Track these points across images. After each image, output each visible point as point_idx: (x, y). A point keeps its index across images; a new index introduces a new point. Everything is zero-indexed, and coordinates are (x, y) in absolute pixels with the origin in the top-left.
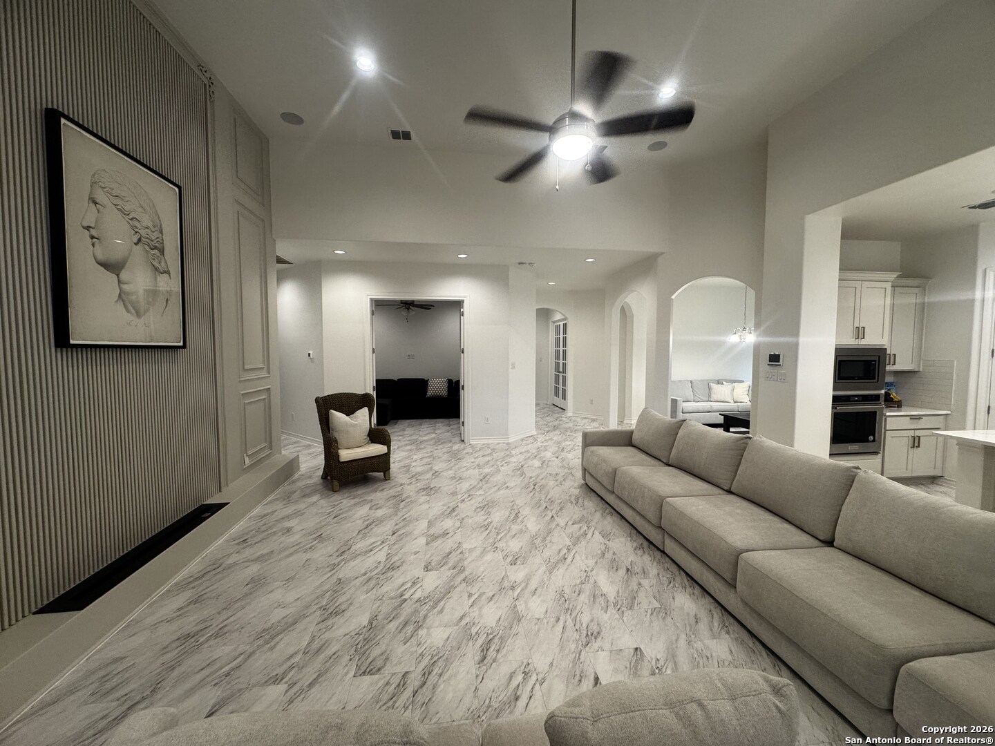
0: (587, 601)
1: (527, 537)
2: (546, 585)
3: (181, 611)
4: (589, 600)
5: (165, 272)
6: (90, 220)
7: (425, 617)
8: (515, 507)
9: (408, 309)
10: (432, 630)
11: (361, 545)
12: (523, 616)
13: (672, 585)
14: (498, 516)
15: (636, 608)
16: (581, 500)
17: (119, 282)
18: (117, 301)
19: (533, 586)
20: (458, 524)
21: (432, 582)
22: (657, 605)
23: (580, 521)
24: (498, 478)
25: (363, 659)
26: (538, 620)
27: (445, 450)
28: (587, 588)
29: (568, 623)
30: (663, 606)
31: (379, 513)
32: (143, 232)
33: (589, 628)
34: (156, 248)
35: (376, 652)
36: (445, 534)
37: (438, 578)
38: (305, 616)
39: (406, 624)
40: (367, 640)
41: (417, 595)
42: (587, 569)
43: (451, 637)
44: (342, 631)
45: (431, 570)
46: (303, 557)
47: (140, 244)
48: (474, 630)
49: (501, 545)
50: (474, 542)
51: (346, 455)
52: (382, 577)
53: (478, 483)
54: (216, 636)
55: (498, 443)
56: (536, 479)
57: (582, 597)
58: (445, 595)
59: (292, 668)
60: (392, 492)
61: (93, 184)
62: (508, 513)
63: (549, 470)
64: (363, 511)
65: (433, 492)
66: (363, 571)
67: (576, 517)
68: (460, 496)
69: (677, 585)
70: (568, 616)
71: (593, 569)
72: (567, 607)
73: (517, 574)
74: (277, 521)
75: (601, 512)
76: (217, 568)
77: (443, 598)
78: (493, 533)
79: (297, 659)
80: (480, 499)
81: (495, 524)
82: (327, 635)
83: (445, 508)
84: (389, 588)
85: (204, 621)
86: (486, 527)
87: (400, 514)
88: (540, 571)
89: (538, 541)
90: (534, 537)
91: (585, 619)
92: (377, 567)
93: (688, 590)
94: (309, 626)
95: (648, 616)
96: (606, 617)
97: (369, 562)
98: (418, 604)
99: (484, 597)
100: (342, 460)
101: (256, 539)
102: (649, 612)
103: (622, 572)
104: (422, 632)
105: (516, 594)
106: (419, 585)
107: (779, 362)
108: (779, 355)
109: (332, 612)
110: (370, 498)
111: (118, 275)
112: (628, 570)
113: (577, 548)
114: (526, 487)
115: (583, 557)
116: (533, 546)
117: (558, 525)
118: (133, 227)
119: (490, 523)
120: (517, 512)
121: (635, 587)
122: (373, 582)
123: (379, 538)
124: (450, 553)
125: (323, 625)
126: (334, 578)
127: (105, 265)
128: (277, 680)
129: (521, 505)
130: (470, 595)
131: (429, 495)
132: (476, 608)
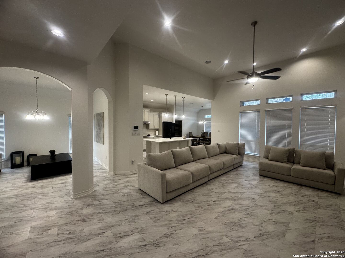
107: (138, 129)
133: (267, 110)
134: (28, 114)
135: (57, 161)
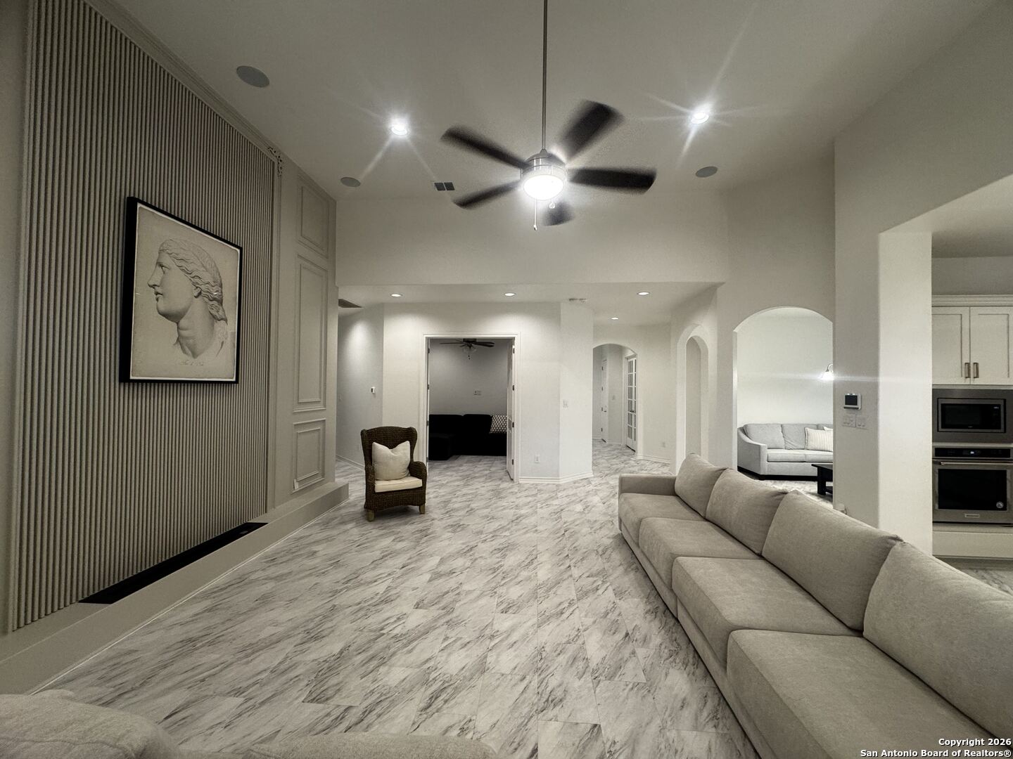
0: (564, 663)
1: (532, 585)
2: (528, 639)
3: (196, 617)
4: (567, 662)
5: (222, 319)
6: (156, 280)
7: (394, 654)
8: (534, 553)
9: (470, 347)
10: (393, 669)
11: (369, 575)
12: (488, 669)
13: (671, 659)
14: (512, 560)
15: (616, 679)
16: (609, 552)
17: (178, 328)
18: (174, 345)
19: (514, 637)
20: (468, 564)
21: (416, 619)
22: (642, 679)
23: (597, 574)
24: (532, 520)
25: (319, 686)
26: (503, 675)
27: (490, 488)
28: (572, 649)
29: (532, 683)
30: (649, 683)
31: (399, 546)
32: (203, 287)
33: (552, 693)
34: (214, 299)
35: (334, 681)
36: (452, 572)
37: (424, 616)
38: (289, 637)
39: (372, 658)
40: (330, 669)
41: (395, 632)
42: (581, 628)
43: (408, 679)
44: (313, 656)
45: (421, 608)
46: (314, 580)
47: (200, 298)
48: (433, 675)
49: (501, 590)
50: (474, 584)
51: (381, 486)
52: (373, 609)
53: (508, 524)
54: (211, 643)
55: (548, 484)
56: (570, 524)
57: (561, 658)
58: (422, 635)
59: (254, 684)
60: (420, 526)
61: (161, 251)
62: (523, 558)
63: (589, 517)
64: (386, 542)
65: (459, 529)
66: (358, 601)
67: (595, 569)
68: (483, 536)
69: (677, 661)
70: (536, 677)
71: (587, 629)
72: (539, 666)
73: (504, 623)
74: (307, 544)
75: (625, 566)
76: (242, 581)
77: (419, 637)
78: (499, 579)
79: (263, 676)
80: (503, 540)
81: (505, 568)
82: (298, 658)
83: (464, 546)
84: (374, 620)
85: (209, 628)
86: (495, 570)
87: (418, 548)
88: (529, 623)
89: (540, 591)
90: (539, 587)
91: (553, 682)
92: (372, 598)
93: (690, 668)
94: (288, 647)
95: (626, 691)
96: (577, 683)
97: (368, 592)
98: (393, 640)
99: (459, 643)
100: (377, 491)
101: (285, 559)
102: (630, 686)
103: (619, 636)
104: (383, 669)
105: (493, 644)
106: (402, 622)
107: (856, 404)
108: (856, 397)
109: (315, 637)
110: (399, 530)
111: (178, 323)
112: (627, 634)
113: (579, 604)
114: (555, 532)
115: (583, 614)
116: (534, 595)
117: (571, 576)
118: (194, 284)
119: (501, 566)
120: (534, 557)
121: (627, 655)
122: (363, 612)
123: (388, 570)
124: (447, 592)
125: (299, 648)
126: (330, 605)
127: (166, 315)
128: (238, 692)
129: (541, 550)
130: (446, 638)
131: (454, 532)
132: (445, 654)
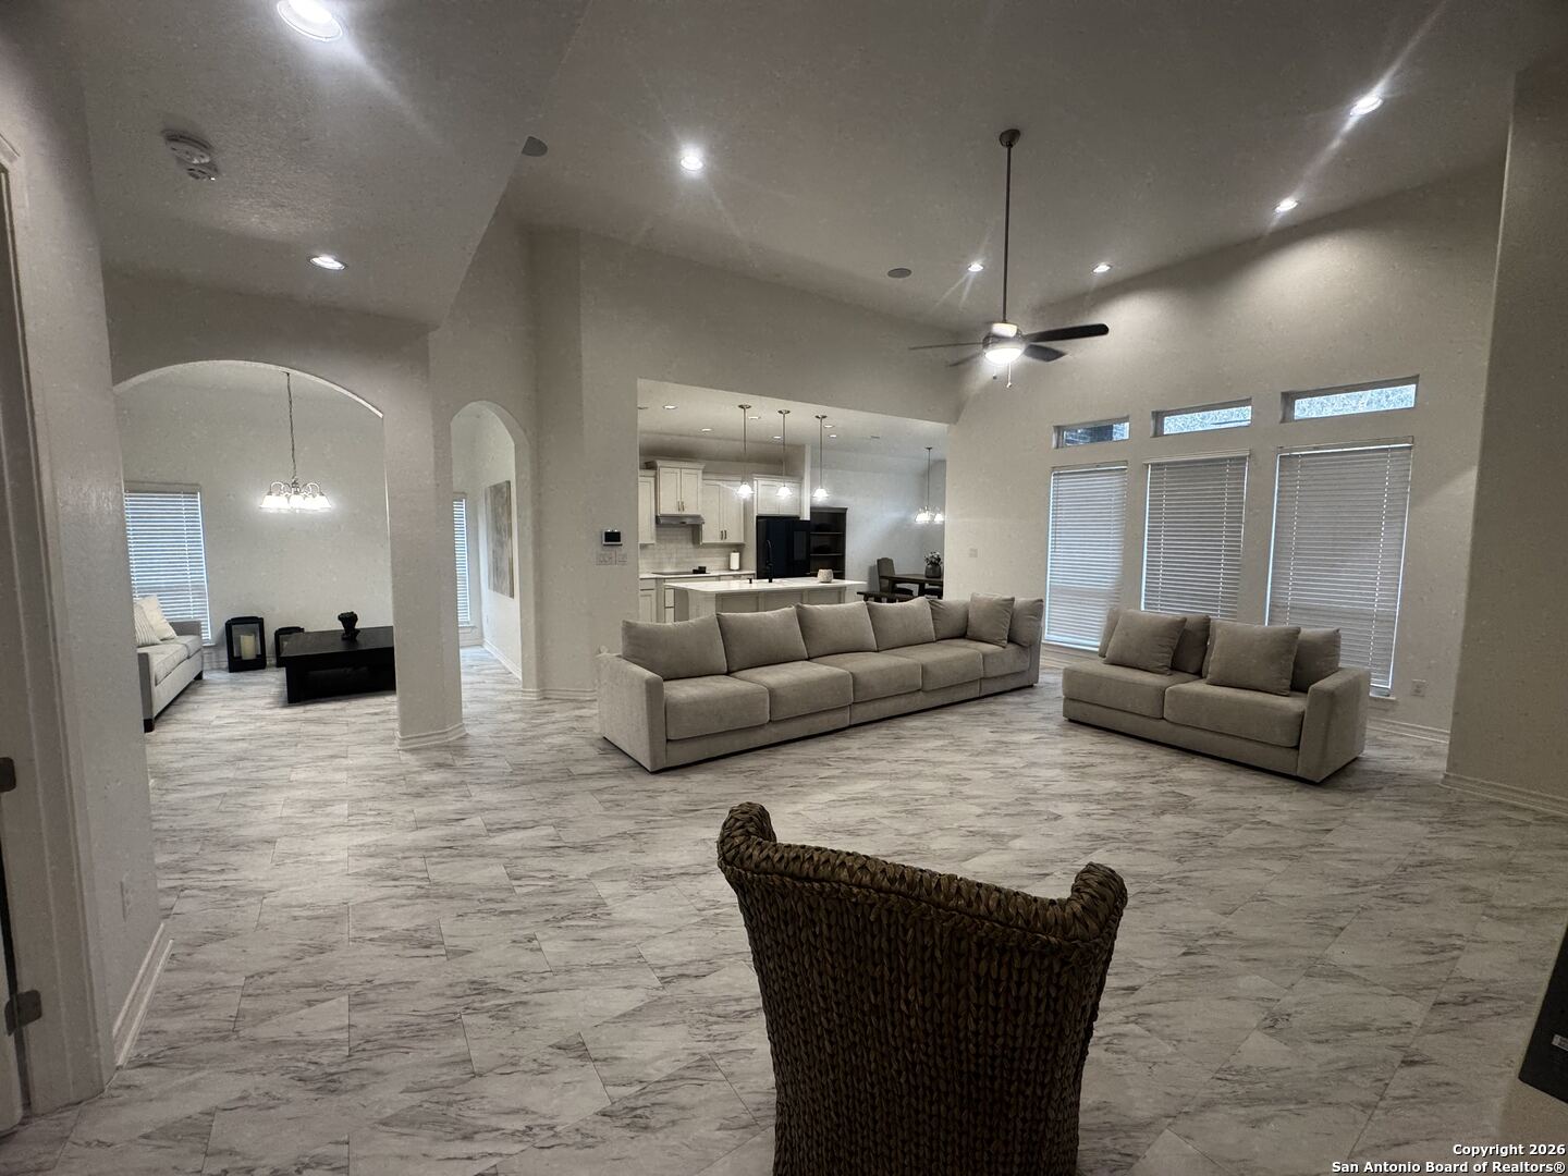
107: (619, 541)
133: (1152, 465)
134: (270, 493)
135: (360, 648)
